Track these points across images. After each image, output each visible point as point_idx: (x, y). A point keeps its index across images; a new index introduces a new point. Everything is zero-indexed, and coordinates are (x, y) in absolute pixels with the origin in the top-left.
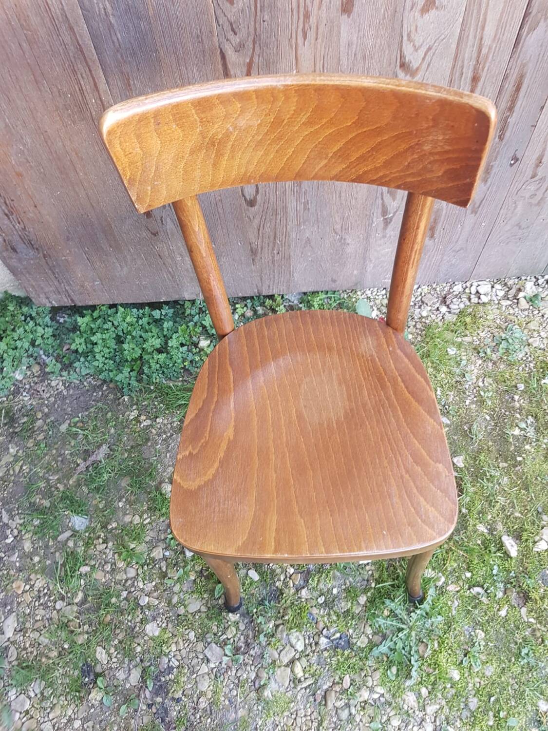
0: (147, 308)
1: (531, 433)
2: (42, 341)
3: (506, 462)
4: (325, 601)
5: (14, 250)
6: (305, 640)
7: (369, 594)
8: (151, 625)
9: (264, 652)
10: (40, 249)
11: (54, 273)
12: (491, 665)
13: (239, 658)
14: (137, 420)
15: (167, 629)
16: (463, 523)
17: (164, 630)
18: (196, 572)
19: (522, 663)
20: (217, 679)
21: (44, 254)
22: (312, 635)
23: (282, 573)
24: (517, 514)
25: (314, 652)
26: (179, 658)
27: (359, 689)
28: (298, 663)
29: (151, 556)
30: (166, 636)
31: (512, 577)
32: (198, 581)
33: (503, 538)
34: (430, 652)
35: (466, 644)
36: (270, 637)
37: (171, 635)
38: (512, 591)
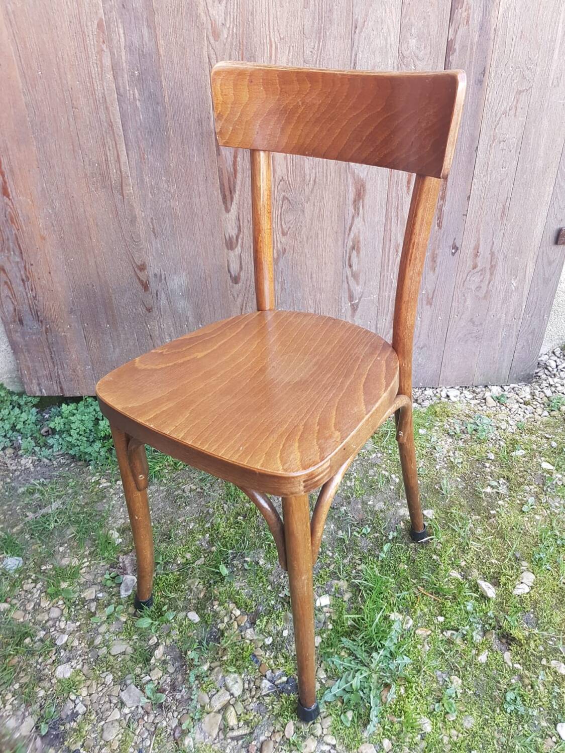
1: (503, 490)
2: (22, 426)
3: (479, 515)
4: (273, 644)
5: (21, 321)
6: (244, 684)
7: (325, 636)
8: (63, 666)
9: (192, 697)
10: (44, 321)
11: (51, 352)
12: (472, 714)
13: (161, 698)
14: (98, 483)
15: (81, 671)
16: (434, 568)
17: (78, 672)
18: (129, 614)
19: (509, 711)
20: (129, 727)
21: (47, 328)
22: (254, 679)
23: (226, 615)
24: (493, 561)
25: (253, 697)
26: (88, 703)
27: (304, 738)
28: (232, 708)
29: (82, 596)
30: (78, 678)
31: (491, 618)
32: (129, 622)
33: (479, 581)
34: (395, 696)
35: (440, 690)
36: (203, 680)
37: (84, 678)
38: (492, 634)
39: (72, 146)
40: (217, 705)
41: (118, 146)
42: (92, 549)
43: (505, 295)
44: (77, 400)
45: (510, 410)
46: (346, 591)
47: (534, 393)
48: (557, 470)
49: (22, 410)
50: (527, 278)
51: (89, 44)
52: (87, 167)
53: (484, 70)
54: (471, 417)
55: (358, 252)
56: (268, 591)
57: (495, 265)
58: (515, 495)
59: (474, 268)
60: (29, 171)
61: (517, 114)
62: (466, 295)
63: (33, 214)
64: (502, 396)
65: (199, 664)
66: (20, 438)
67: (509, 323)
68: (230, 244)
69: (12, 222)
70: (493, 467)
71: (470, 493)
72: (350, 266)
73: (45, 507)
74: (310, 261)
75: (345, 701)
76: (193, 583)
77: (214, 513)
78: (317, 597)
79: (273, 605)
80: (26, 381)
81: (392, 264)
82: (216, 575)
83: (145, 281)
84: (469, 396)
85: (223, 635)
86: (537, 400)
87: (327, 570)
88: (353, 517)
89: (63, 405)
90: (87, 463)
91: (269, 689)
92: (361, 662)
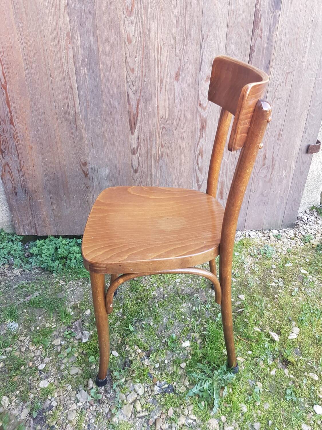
0: (75, 239)
1: (281, 284)
2: (14, 252)
3: (269, 297)
4: (159, 367)
5: (16, 193)
6: (144, 389)
7: (188, 362)
8: (43, 381)
9: (117, 396)
10: (29, 193)
11: (32, 211)
12: (268, 402)
13: (99, 396)
14: (58, 282)
15: (53, 383)
16: (246, 325)
17: (52, 384)
18: (79, 353)
19: (288, 400)
20: (82, 413)
21: (30, 197)
22: (149, 386)
23: (133, 352)
24: (277, 322)
25: (150, 396)
26: (58, 400)
27: (179, 416)
28: (138, 402)
29: (53, 343)
30: (52, 387)
31: (276, 351)
32: (79, 357)
33: (270, 332)
34: (227, 393)
35: (251, 390)
36: (122, 387)
37: (55, 387)
38: (278, 360)
39: (49, 98)
40: (130, 400)
41: (75, 98)
42: (57, 318)
43: (280, 180)
44: (45, 238)
45: (283, 242)
46: (199, 339)
47: (296, 233)
48: (309, 273)
49: (13, 243)
50: (291, 171)
51: (61, 45)
52: (57, 109)
53: (270, 62)
54: (262, 246)
55: (202, 156)
56: (156, 339)
57: (275, 164)
58: (287, 287)
59: (264, 165)
60: (25, 111)
61: (287, 84)
62: (259, 180)
63: (26, 134)
64: (279, 235)
65: (119, 378)
66: (12, 259)
67: (282, 195)
68: (133, 152)
69: (14, 138)
70: (275, 273)
71: (264, 286)
72: (198, 164)
73: (29, 296)
74: (176, 161)
75: (200, 396)
76: (114, 336)
77: (124, 298)
78: (182, 342)
79: (159, 347)
80: (16, 226)
82: (127, 331)
83: (86, 171)
84: (261, 235)
85: (132, 363)
86: (297, 237)
87: (188, 327)
88: (201, 299)
89: (37, 240)
90: (51, 272)
91: (158, 391)
92: (208, 375)
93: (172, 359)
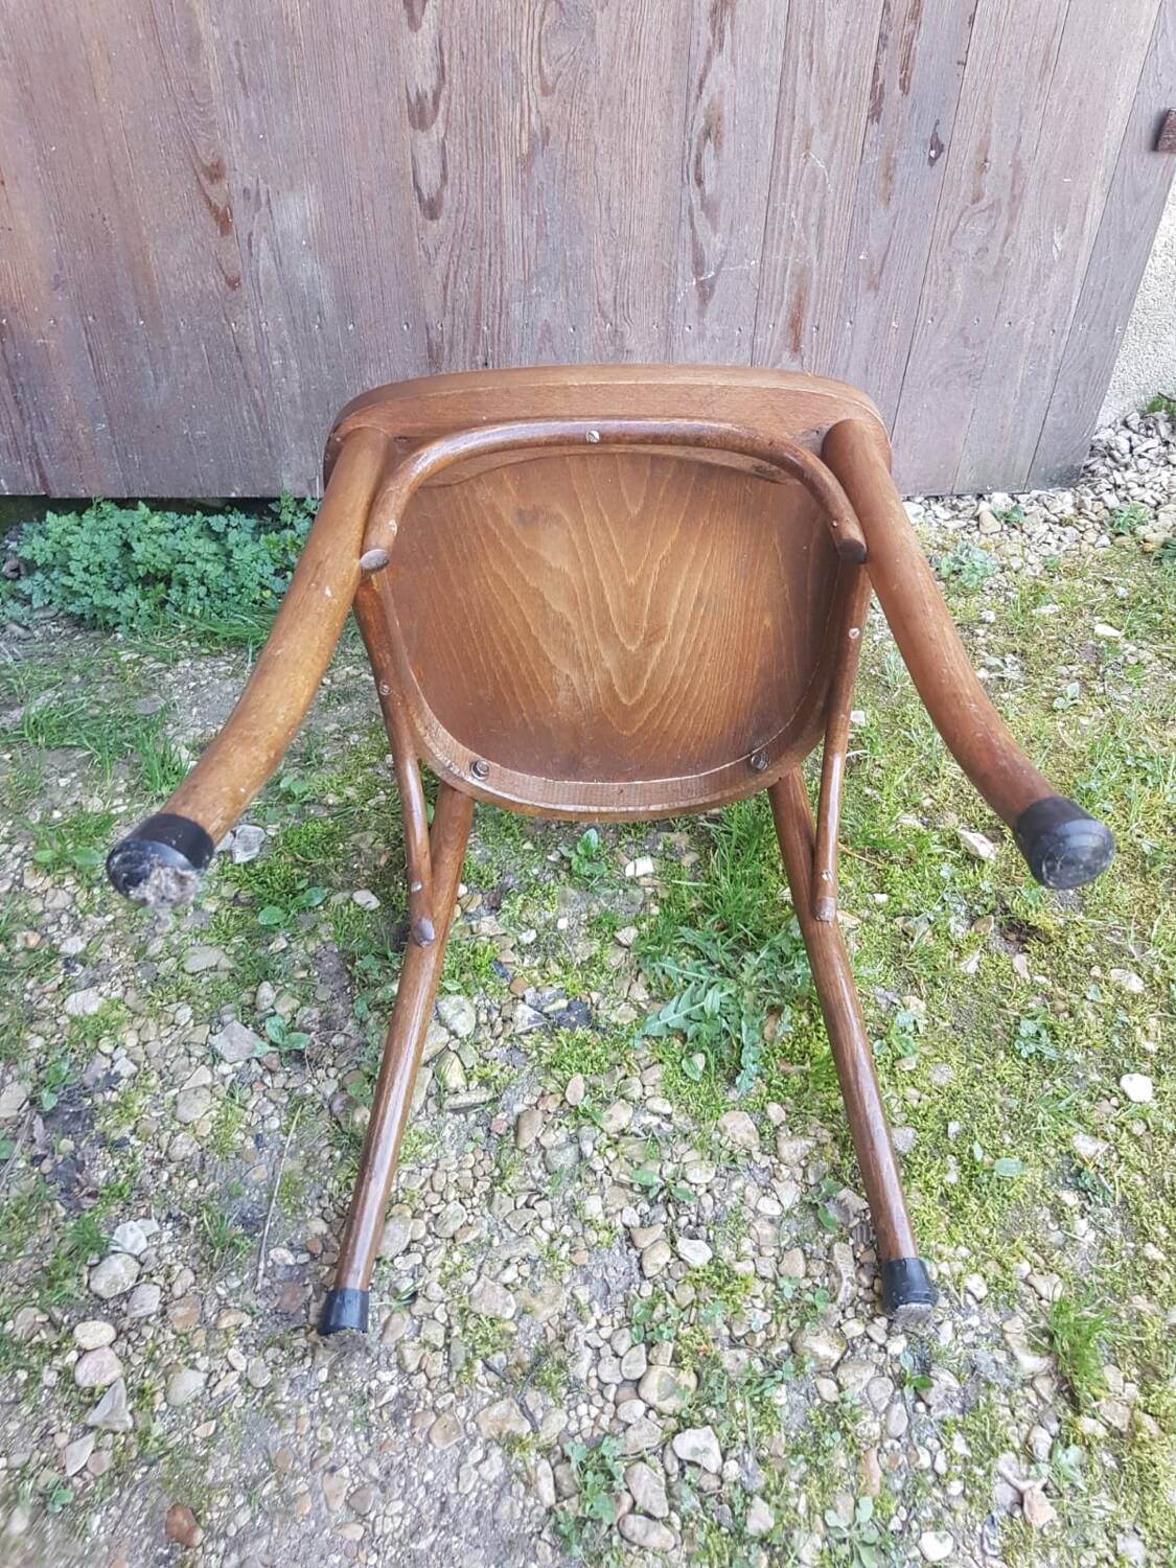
0: (199, 513)
1: (1013, 676)
4: (536, 942)
6: (477, 1015)
7: (644, 926)
8: (81, 994)
9: (369, 1039)
11: (14, 386)
12: (948, 1061)
13: (299, 1041)
14: (137, 665)
15: (121, 1001)
16: (869, 808)
17: (114, 1004)
18: (222, 898)
19: (1024, 1054)
20: (233, 1096)
22: (498, 1006)
25: (497, 1037)
26: (141, 1057)
27: (606, 1103)
28: (453, 1056)
30: (116, 1014)
31: (984, 894)
32: (223, 912)
33: (959, 831)
34: (791, 1029)
35: (882, 1020)
37: (128, 1014)
38: (989, 922)
42: (133, 782)
43: (1038, 270)
44: (79, 506)
45: (1030, 536)
46: (688, 850)
47: (1082, 503)
48: (1126, 636)
50: (1086, 232)
54: (947, 550)
55: (718, 147)
56: (526, 850)
57: (1021, 196)
58: (1037, 681)
59: (976, 200)
62: (954, 268)
64: (1015, 511)
65: (381, 980)
67: (1040, 341)
68: (420, 114)
70: (992, 636)
72: (699, 181)
73: (21, 706)
74: (607, 164)
75: (689, 1035)
76: (363, 839)
78: (626, 860)
79: (537, 876)
81: (795, 179)
83: (221, 208)
84: (945, 514)
86: (1086, 517)
89: (49, 515)
90: (110, 629)
91: (530, 1022)
92: (722, 969)
93: (584, 917)
